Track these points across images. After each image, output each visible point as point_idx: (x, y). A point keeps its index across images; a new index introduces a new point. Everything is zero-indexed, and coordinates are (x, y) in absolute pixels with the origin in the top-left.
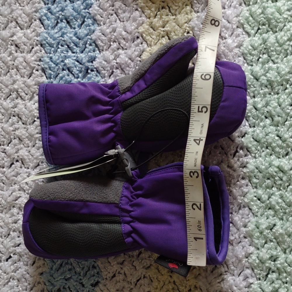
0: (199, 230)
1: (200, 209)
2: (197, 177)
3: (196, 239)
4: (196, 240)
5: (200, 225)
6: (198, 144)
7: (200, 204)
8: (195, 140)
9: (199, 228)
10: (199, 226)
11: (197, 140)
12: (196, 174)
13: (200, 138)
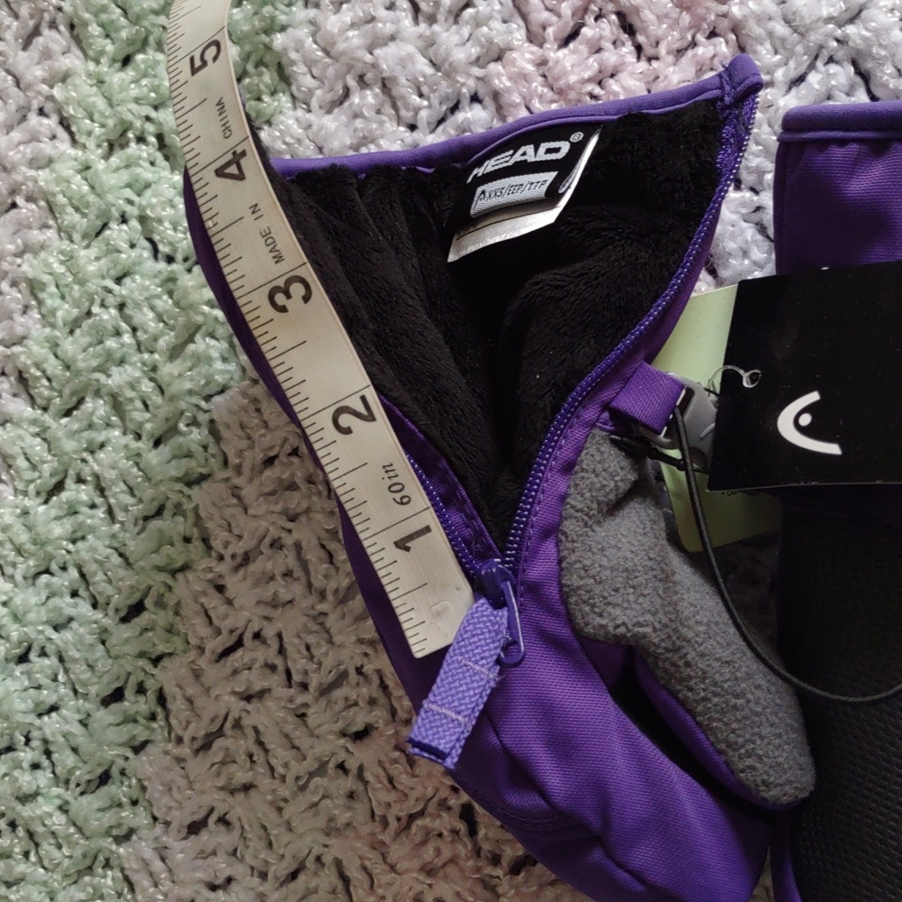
0: (402, 503)
1: (370, 417)
2: (306, 299)
3: (402, 544)
4: (408, 549)
5: (395, 480)
6: (240, 177)
7: (363, 399)
8: (220, 173)
9: (398, 496)
10: (393, 489)
11: (228, 164)
12: (296, 290)
13: (234, 153)
